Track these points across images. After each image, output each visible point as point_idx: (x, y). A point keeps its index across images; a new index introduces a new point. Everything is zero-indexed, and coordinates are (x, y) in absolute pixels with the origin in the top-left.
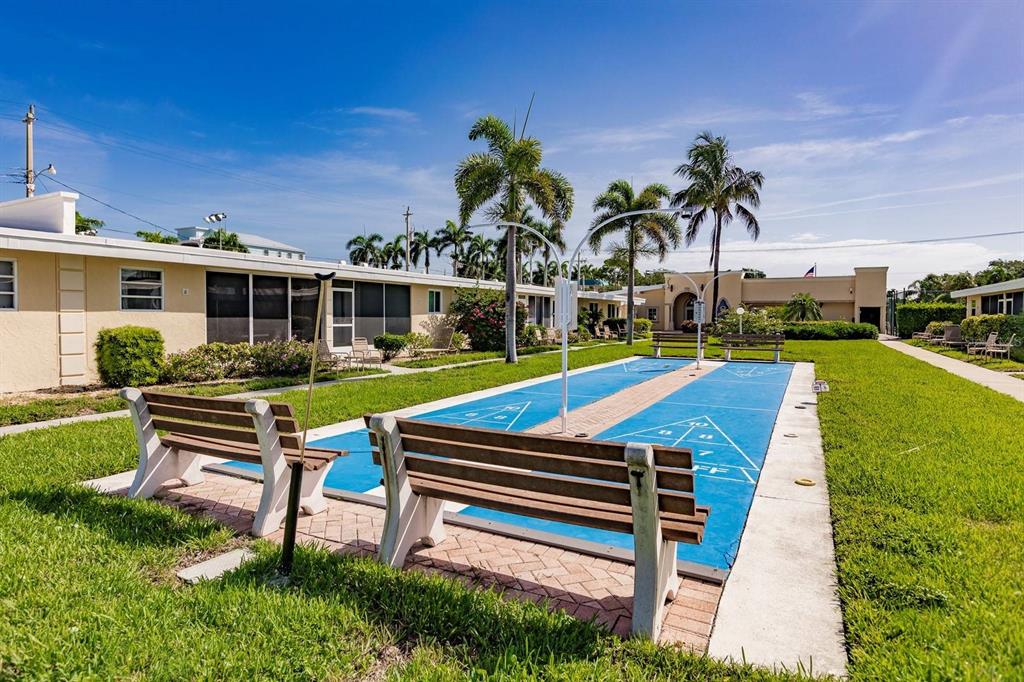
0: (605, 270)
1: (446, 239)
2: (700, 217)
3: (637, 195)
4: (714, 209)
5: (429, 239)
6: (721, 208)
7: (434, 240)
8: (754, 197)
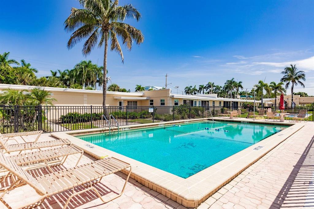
0: (251, 93)
1: (209, 86)
2: (288, 84)
3: (277, 84)
4: (292, 82)
5: (204, 87)
6: (293, 81)
7: (205, 87)
8: (304, 79)
